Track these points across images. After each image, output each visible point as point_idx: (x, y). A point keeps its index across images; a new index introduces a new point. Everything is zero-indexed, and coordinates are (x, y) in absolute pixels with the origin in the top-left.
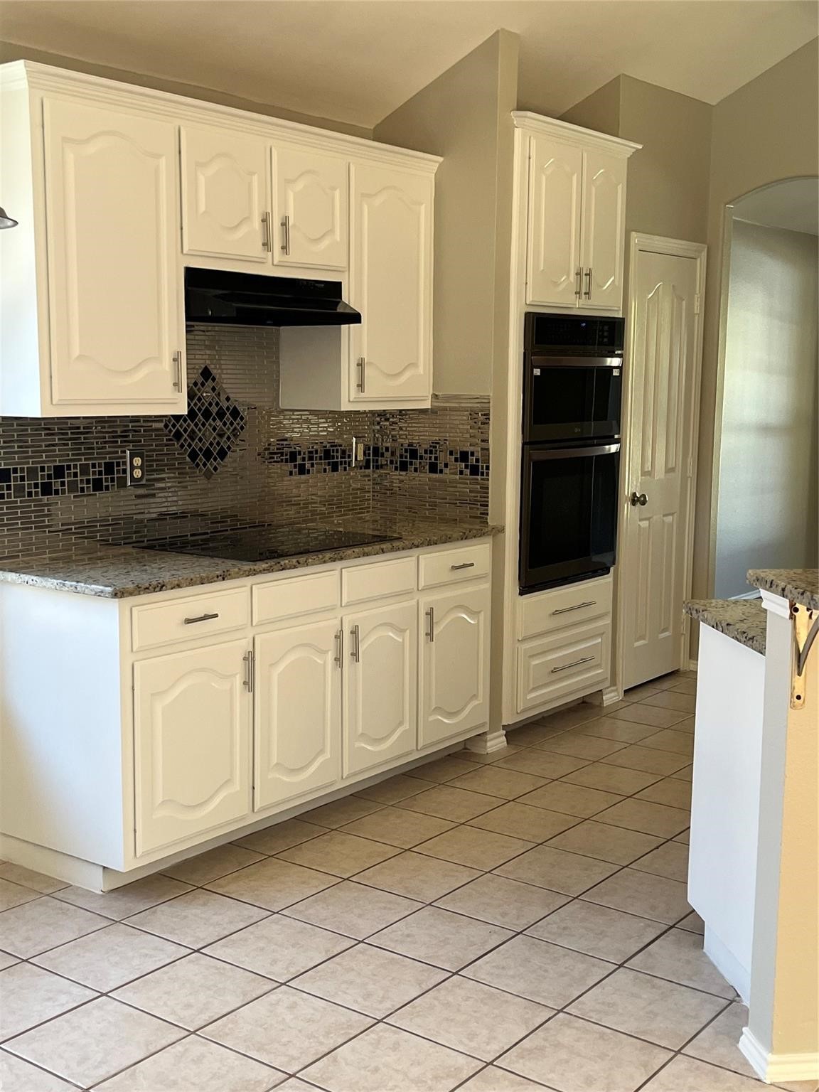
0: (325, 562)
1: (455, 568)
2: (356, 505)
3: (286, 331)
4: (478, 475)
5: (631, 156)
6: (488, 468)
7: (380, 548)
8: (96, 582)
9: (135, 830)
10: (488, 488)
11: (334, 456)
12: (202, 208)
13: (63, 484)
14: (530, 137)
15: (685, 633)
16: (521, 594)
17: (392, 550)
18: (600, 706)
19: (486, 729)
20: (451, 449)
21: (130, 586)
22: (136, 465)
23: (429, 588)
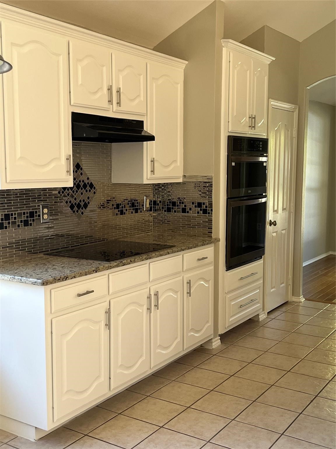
0: (143, 260)
1: (199, 260)
2: (146, 229)
3: (114, 145)
4: (207, 214)
5: (270, 63)
6: (212, 210)
7: (167, 252)
8: (31, 276)
9: (53, 408)
10: (212, 220)
11: (136, 205)
12: (80, 82)
13: (9, 223)
14: (230, 52)
15: (290, 284)
16: (227, 271)
17: (173, 252)
18: (258, 321)
19: (212, 337)
20: (193, 202)
21: (51, 279)
22: (45, 212)
23: (188, 270)
